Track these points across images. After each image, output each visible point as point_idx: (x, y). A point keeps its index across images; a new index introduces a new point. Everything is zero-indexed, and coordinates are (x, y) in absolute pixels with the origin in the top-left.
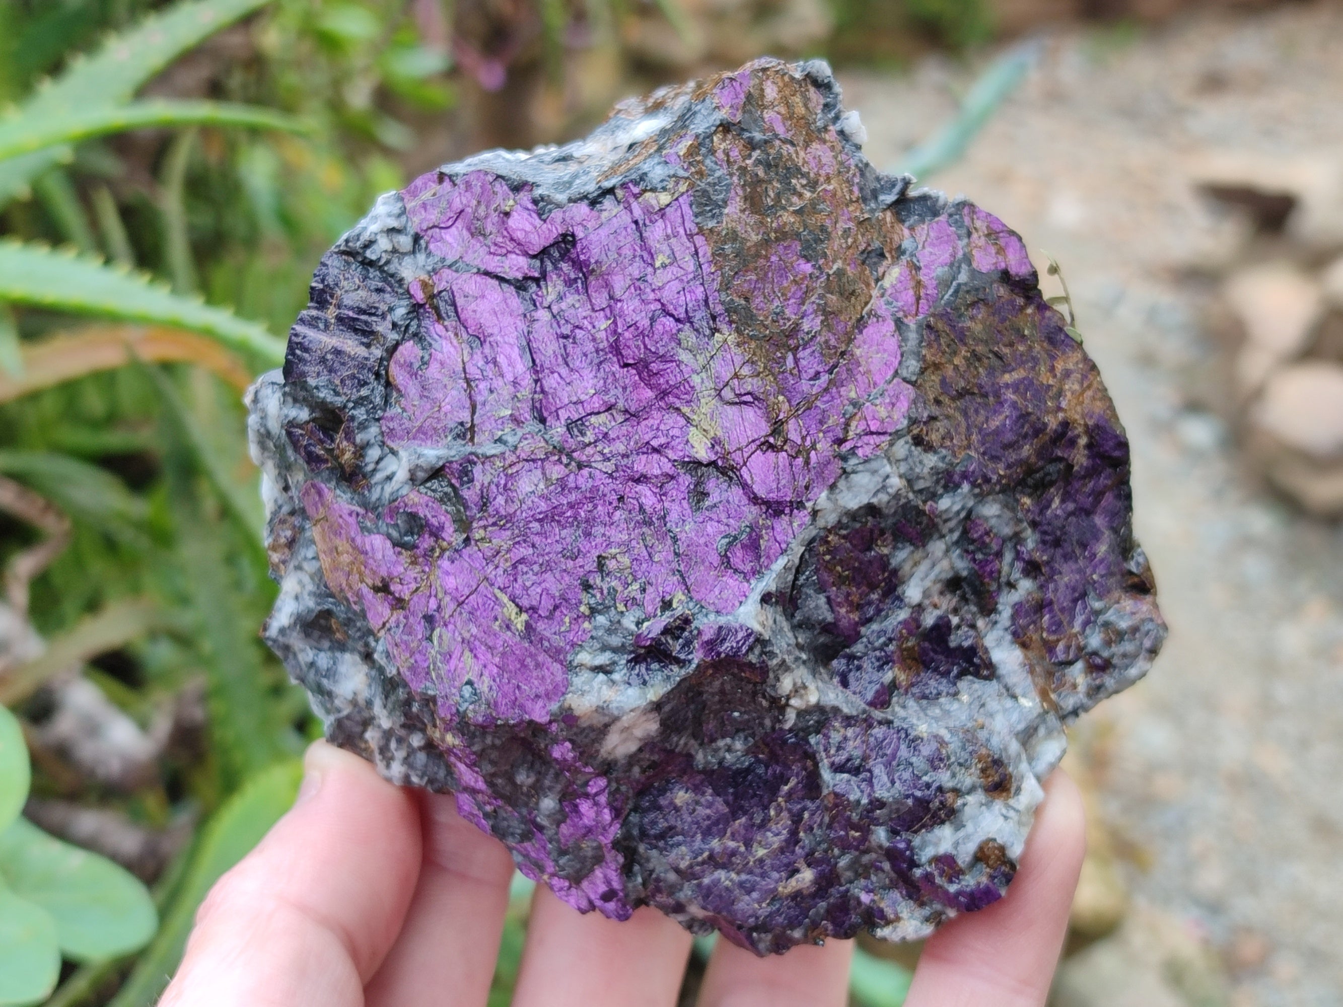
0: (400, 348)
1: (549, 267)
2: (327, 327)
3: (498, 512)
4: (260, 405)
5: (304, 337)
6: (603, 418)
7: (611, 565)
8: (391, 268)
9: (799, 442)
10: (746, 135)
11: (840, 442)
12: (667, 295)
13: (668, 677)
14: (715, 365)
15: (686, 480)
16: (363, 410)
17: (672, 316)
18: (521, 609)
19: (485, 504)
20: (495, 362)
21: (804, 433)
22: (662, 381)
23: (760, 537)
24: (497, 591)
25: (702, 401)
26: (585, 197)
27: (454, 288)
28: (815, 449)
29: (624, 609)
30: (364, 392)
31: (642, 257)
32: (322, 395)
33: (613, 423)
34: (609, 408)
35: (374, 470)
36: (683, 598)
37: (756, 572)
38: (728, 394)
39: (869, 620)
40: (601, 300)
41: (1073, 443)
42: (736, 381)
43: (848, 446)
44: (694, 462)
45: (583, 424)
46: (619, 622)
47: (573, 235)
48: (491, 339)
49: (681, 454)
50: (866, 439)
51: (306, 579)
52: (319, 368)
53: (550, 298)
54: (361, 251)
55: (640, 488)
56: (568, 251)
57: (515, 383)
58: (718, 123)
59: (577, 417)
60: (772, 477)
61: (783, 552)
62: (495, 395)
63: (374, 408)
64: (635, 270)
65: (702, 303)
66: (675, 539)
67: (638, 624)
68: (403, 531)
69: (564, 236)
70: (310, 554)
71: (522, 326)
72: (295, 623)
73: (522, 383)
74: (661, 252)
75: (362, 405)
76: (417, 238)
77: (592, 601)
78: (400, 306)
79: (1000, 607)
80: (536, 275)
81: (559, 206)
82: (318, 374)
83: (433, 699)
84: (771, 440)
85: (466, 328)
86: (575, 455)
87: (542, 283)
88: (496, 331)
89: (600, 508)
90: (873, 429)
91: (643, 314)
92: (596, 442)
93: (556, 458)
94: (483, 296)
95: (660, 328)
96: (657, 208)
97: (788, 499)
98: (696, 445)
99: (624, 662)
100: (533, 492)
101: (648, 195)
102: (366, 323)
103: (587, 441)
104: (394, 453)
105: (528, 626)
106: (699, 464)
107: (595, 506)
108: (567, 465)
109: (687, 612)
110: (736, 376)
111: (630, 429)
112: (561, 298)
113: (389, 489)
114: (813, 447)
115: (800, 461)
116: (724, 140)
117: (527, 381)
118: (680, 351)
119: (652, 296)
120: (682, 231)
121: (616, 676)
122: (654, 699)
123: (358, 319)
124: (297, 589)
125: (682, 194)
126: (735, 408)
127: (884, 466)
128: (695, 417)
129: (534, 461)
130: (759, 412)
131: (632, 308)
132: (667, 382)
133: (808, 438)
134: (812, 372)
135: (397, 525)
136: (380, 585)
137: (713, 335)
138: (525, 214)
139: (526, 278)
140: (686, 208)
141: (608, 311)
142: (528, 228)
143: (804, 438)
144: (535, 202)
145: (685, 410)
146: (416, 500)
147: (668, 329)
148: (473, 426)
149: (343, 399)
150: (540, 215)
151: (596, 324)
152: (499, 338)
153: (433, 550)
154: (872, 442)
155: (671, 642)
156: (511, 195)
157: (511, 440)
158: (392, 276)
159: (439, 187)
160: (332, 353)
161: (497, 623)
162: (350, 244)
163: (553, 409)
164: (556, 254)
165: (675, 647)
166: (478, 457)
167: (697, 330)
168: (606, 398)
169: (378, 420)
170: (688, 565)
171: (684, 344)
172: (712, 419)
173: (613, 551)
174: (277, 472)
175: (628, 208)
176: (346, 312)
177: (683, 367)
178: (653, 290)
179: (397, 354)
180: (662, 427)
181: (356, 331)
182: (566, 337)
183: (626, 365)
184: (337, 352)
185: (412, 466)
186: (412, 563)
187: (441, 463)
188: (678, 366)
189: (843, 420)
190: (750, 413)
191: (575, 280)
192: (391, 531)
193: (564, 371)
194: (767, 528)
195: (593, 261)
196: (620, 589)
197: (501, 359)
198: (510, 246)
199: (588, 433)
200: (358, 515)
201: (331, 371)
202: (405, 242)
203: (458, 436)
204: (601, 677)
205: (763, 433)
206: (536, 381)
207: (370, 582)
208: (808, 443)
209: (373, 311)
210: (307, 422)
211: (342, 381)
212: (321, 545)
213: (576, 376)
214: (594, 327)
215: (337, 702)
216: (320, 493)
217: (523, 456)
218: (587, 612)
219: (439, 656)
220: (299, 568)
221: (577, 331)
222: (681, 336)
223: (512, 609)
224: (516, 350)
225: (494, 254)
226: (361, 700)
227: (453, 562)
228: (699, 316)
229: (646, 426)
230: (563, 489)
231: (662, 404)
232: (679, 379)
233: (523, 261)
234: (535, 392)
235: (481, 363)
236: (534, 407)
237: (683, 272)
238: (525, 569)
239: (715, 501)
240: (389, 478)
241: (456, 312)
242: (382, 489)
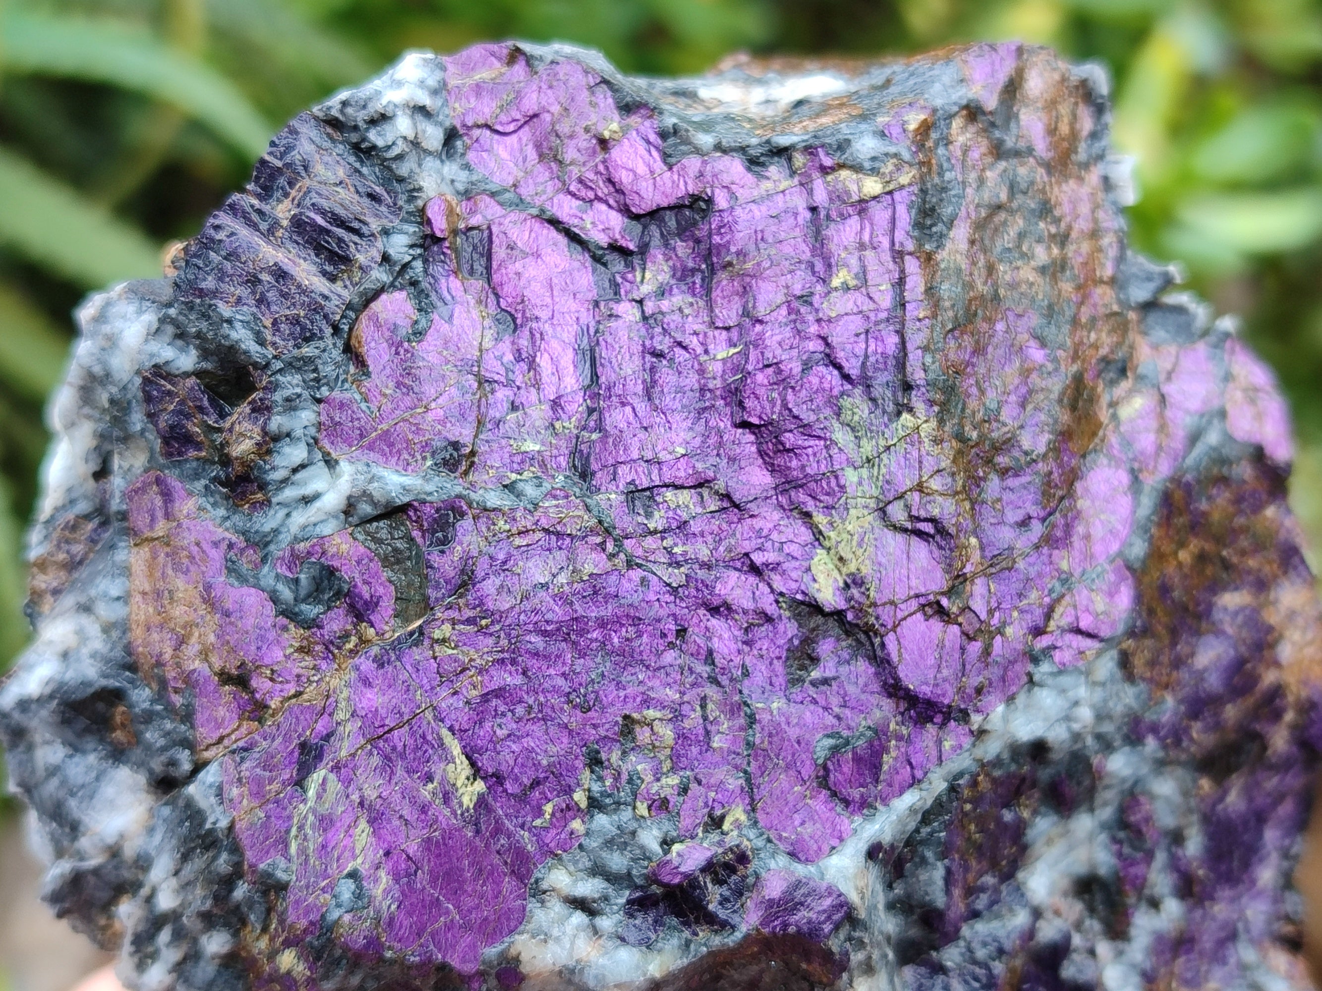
0: (384, 297)
1: (656, 241)
2: (271, 231)
3: (481, 604)
4: (106, 329)
5: (232, 234)
6: (685, 497)
7: (643, 735)
8: (403, 170)
9: (983, 616)
10: (997, 134)
11: (1038, 631)
12: (839, 336)
13: (688, 943)
14: (890, 463)
15: (789, 629)
16: (297, 379)
17: (839, 367)
18: (477, 772)
19: (464, 584)
20: (532, 365)
21: (994, 604)
22: (794, 463)
23: (885, 749)
24: (445, 732)
25: (853, 512)
26: (743, 150)
27: (495, 229)
28: (1002, 634)
29: (645, 813)
30: (308, 350)
31: (812, 266)
32: (234, 335)
33: (699, 510)
34: (701, 484)
35: (285, 481)
36: (743, 818)
37: (864, 806)
38: (898, 513)
39: (975, 915)
40: (729, 313)
41: (1277, 716)
42: (916, 496)
43: (1043, 642)
44: (809, 605)
45: (651, 498)
46: (633, 833)
47: (710, 201)
48: (534, 325)
49: (794, 586)
50: (1069, 637)
51: (93, 629)
52: (242, 291)
53: (646, 289)
54: (361, 124)
55: (715, 623)
56: (695, 224)
57: (556, 404)
58: (964, 102)
59: (646, 484)
60: (931, 661)
61: (914, 782)
62: (520, 413)
63: (317, 380)
64: (799, 283)
65: (891, 362)
66: (752, 720)
67: (666, 843)
68: (303, 593)
69: (695, 198)
70: (115, 590)
71: (587, 318)
72: (51, 697)
73: (568, 408)
74: (846, 265)
75: (299, 370)
76: (451, 136)
77: (596, 787)
78: (401, 232)
79: (1133, 932)
80: (632, 246)
81: (698, 151)
82: (239, 301)
83: (282, 887)
84: (945, 602)
85: (497, 296)
86: (627, 542)
87: (636, 261)
88: (544, 315)
89: (645, 639)
90: (1083, 625)
91: (795, 352)
92: (664, 531)
93: (599, 540)
94: (537, 255)
95: (815, 381)
96: (855, 198)
97: (946, 702)
98: (821, 578)
99: (622, 901)
100: (545, 586)
101: (844, 174)
102: (340, 240)
103: (652, 526)
104: (330, 463)
105: (481, 802)
106: (815, 608)
107: (640, 635)
108: (611, 557)
109: (746, 843)
110: (920, 488)
111: (725, 526)
112: (663, 292)
113: (300, 518)
114: (1000, 631)
115: (975, 648)
116: (964, 129)
117: (576, 405)
118: (836, 425)
119: (813, 329)
120: (885, 243)
121: (605, 923)
122: (658, 975)
123: (328, 232)
124: (71, 641)
125: (902, 187)
126: (900, 537)
127: (1076, 686)
128: (832, 534)
129: (559, 535)
130: (937, 553)
131: (778, 338)
132: (803, 467)
133: (997, 614)
134: (1019, 515)
135: (297, 581)
136: (234, 672)
137: (899, 414)
138: (641, 147)
139: (615, 248)
140: (901, 210)
141: (734, 334)
142: (642, 169)
143: (991, 612)
144: (663, 135)
145: (820, 519)
146: (344, 547)
147: (826, 386)
148: (473, 453)
149: (270, 352)
150: (665, 157)
151: (711, 347)
152: (547, 328)
153: (346, 636)
154: (1074, 644)
155: (710, 885)
156: (616, 116)
157: (530, 490)
158: (401, 180)
159: (504, 69)
160: (272, 273)
161: (430, 786)
162: (349, 111)
163: (611, 461)
164: (672, 223)
165: (714, 895)
166: (470, 506)
167: (873, 400)
168: (700, 466)
169: (319, 401)
170: (762, 769)
171: (846, 416)
172: (860, 545)
173: (651, 713)
174: (94, 443)
175: (806, 185)
176: (312, 215)
177: (834, 451)
178: (819, 321)
179: (376, 306)
180: (775, 536)
181: (319, 249)
182: (659, 355)
183: (745, 425)
184: (281, 274)
185: (356, 492)
186: (300, 650)
187: (406, 499)
188: (827, 447)
189: (1047, 600)
190: (921, 551)
191: (693, 271)
192: (280, 587)
193: (642, 407)
194: (899, 738)
195: (733, 249)
196: (649, 778)
197: (543, 361)
198: (603, 190)
199: (657, 515)
200: (231, 546)
201: (262, 301)
202: (433, 136)
203: (445, 463)
204: (579, 918)
205: (934, 588)
206: (591, 411)
207: (217, 665)
208: (995, 621)
209: (356, 225)
210: (186, 375)
211: (275, 323)
212: (141, 582)
213: (659, 419)
214: (706, 352)
215: (84, 843)
216: (167, 495)
217: (544, 523)
218: (583, 804)
219: (311, 818)
220: (86, 608)
221: (678, 350)
222: (846, 402)
223: (460, 769)
224: (570, 354)
225: (574, 195)
226: (129, 851)
227: (381, 666)
228: (882, 379)
229: (752, 528)
230: (595, 593)
231: (783, 500)
232: (823, 469)
233: (616, 220)
234: (584, 428)
235: (509, 357)
236: (575, 452)
237: (872, 306)
238: (502, 708)
239: (828, 674)
240: (307, 500)
241: (488, 268)
242: (288, 515)
